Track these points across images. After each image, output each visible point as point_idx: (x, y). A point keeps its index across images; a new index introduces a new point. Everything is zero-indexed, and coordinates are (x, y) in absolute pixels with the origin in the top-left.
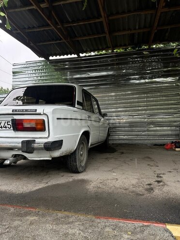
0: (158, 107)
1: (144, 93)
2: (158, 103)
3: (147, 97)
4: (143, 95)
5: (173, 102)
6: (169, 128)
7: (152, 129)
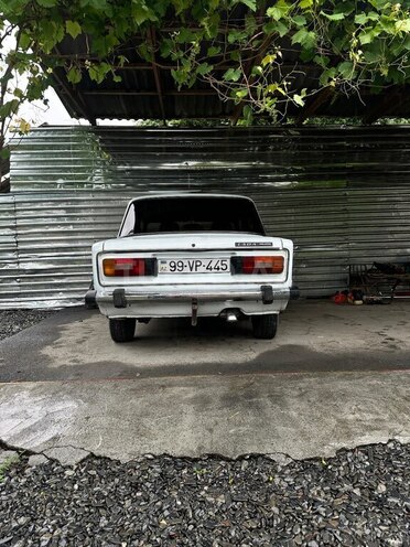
0: (314, 232)
1: (291, 207)
2: (314, 224)
3: (296, 214)
4: (289, 211)
5: (337, 223)
6: (328, 269)
7: (304, 270)
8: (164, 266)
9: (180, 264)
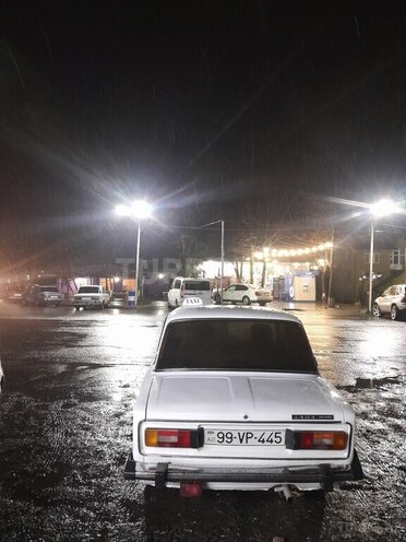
8: (211, 436)
9: (229, 436)
